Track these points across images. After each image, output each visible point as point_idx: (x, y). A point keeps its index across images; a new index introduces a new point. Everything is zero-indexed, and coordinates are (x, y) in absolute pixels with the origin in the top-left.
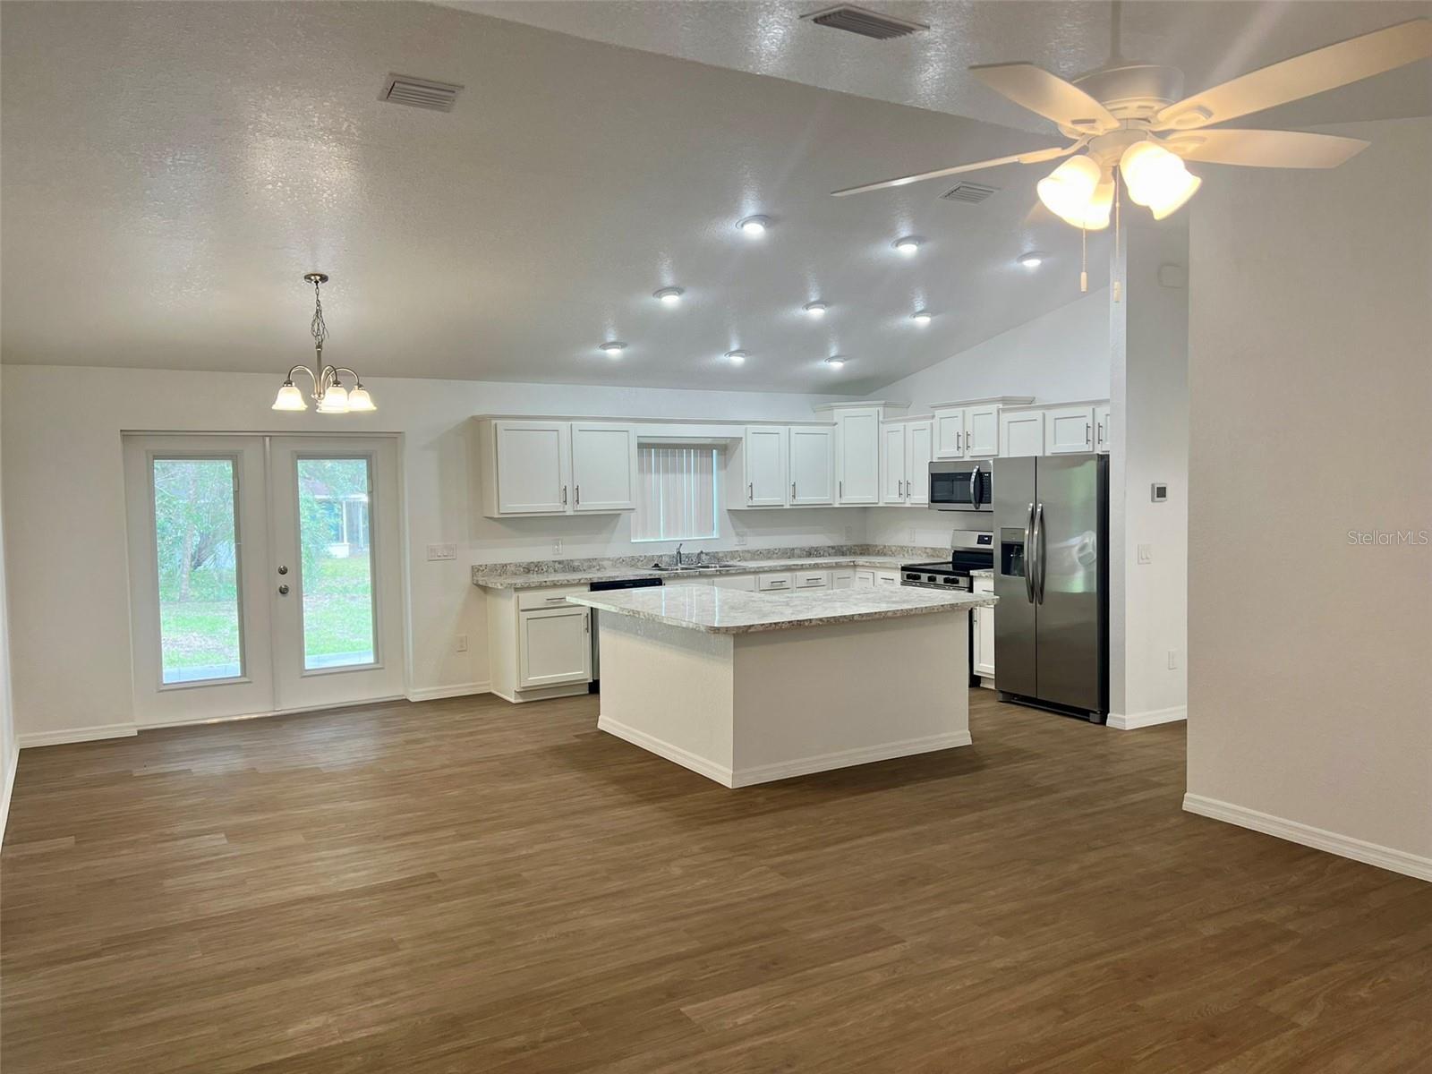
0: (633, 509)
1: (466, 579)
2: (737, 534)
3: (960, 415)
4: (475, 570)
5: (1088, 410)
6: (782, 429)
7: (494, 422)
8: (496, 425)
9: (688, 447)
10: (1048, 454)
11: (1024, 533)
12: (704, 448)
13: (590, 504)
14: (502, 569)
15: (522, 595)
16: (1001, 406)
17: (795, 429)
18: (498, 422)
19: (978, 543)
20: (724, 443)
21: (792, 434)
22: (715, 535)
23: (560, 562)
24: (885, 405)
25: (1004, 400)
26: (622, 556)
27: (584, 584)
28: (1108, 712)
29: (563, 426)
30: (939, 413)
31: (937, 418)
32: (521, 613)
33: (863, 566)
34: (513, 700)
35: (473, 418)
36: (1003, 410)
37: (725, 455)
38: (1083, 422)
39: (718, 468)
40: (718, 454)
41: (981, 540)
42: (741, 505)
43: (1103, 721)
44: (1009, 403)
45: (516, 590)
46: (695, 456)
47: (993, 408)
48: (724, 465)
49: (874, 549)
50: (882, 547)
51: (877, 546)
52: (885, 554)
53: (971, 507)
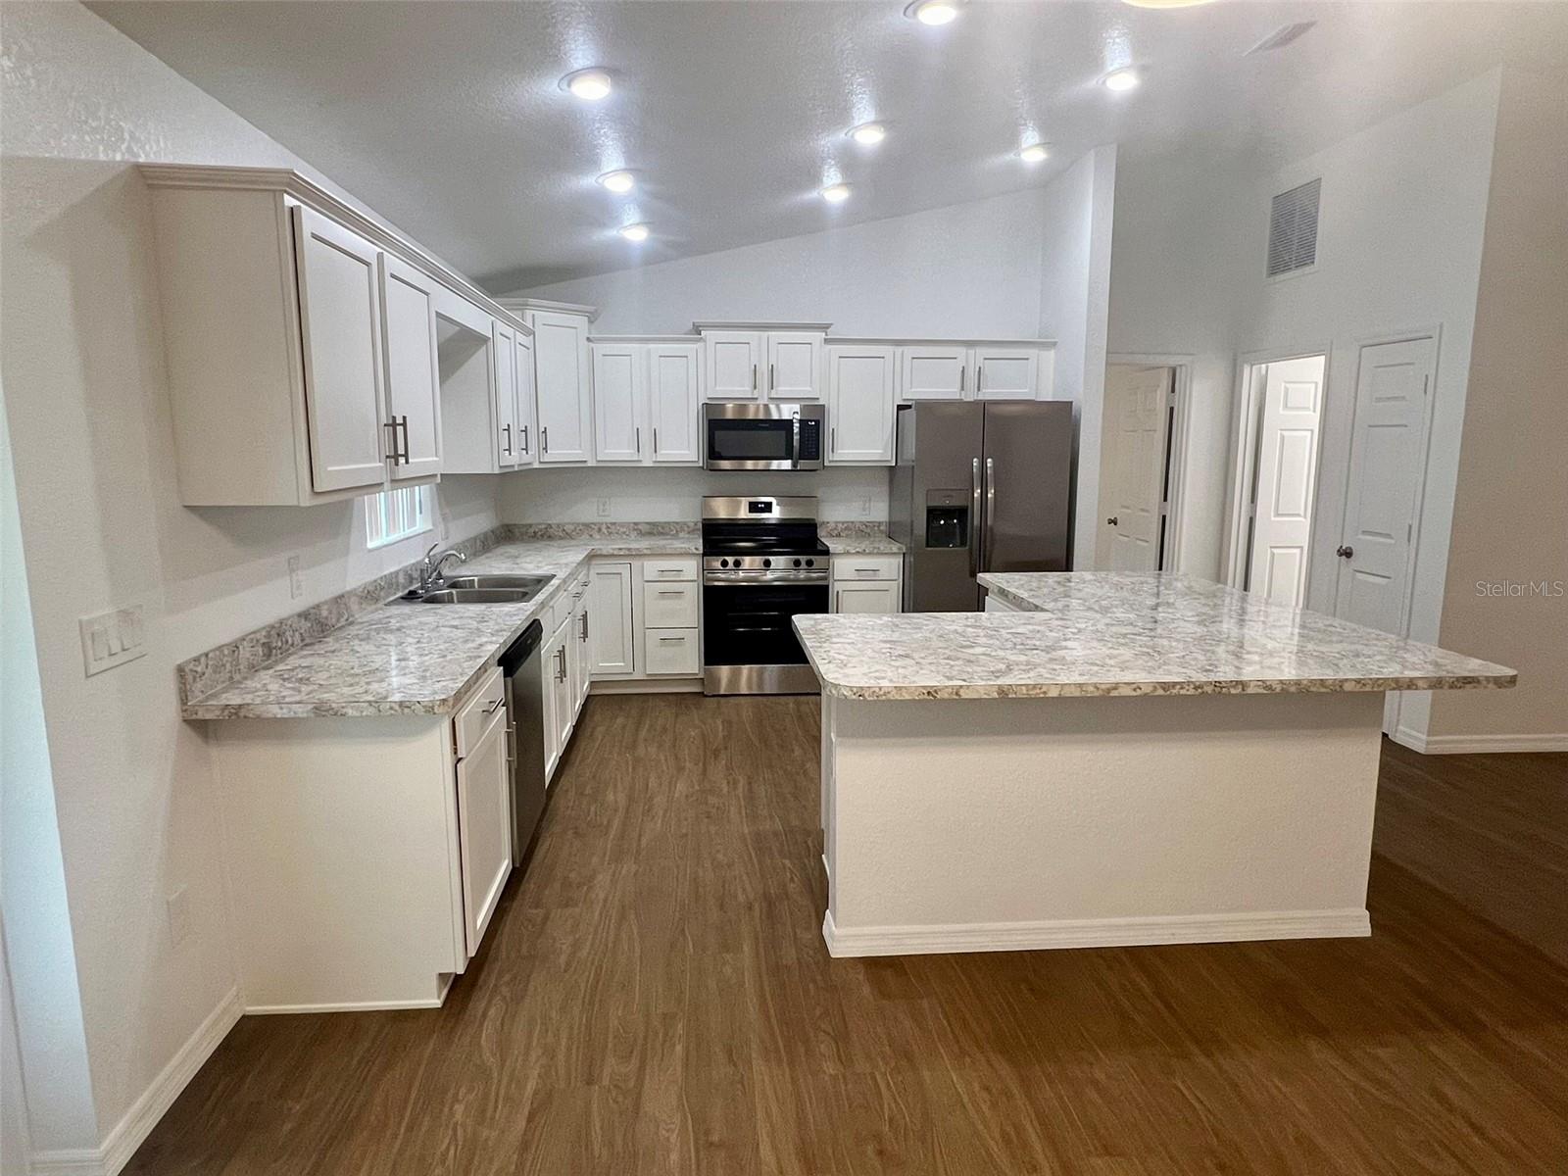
1: (168, 710)
4: (183, 678)
14: (232, 660)
19: (746, 512)
31: (710, 342)
32: (458, 765)
33: (613, 555)
35: (138, 168)
36: (826, 341)
41: (754, 507)
42: (485, 462)
49: (525, 529)
50: (543, 526)
51: (531, 526)
52: (550, 537)
53: (787, 464)
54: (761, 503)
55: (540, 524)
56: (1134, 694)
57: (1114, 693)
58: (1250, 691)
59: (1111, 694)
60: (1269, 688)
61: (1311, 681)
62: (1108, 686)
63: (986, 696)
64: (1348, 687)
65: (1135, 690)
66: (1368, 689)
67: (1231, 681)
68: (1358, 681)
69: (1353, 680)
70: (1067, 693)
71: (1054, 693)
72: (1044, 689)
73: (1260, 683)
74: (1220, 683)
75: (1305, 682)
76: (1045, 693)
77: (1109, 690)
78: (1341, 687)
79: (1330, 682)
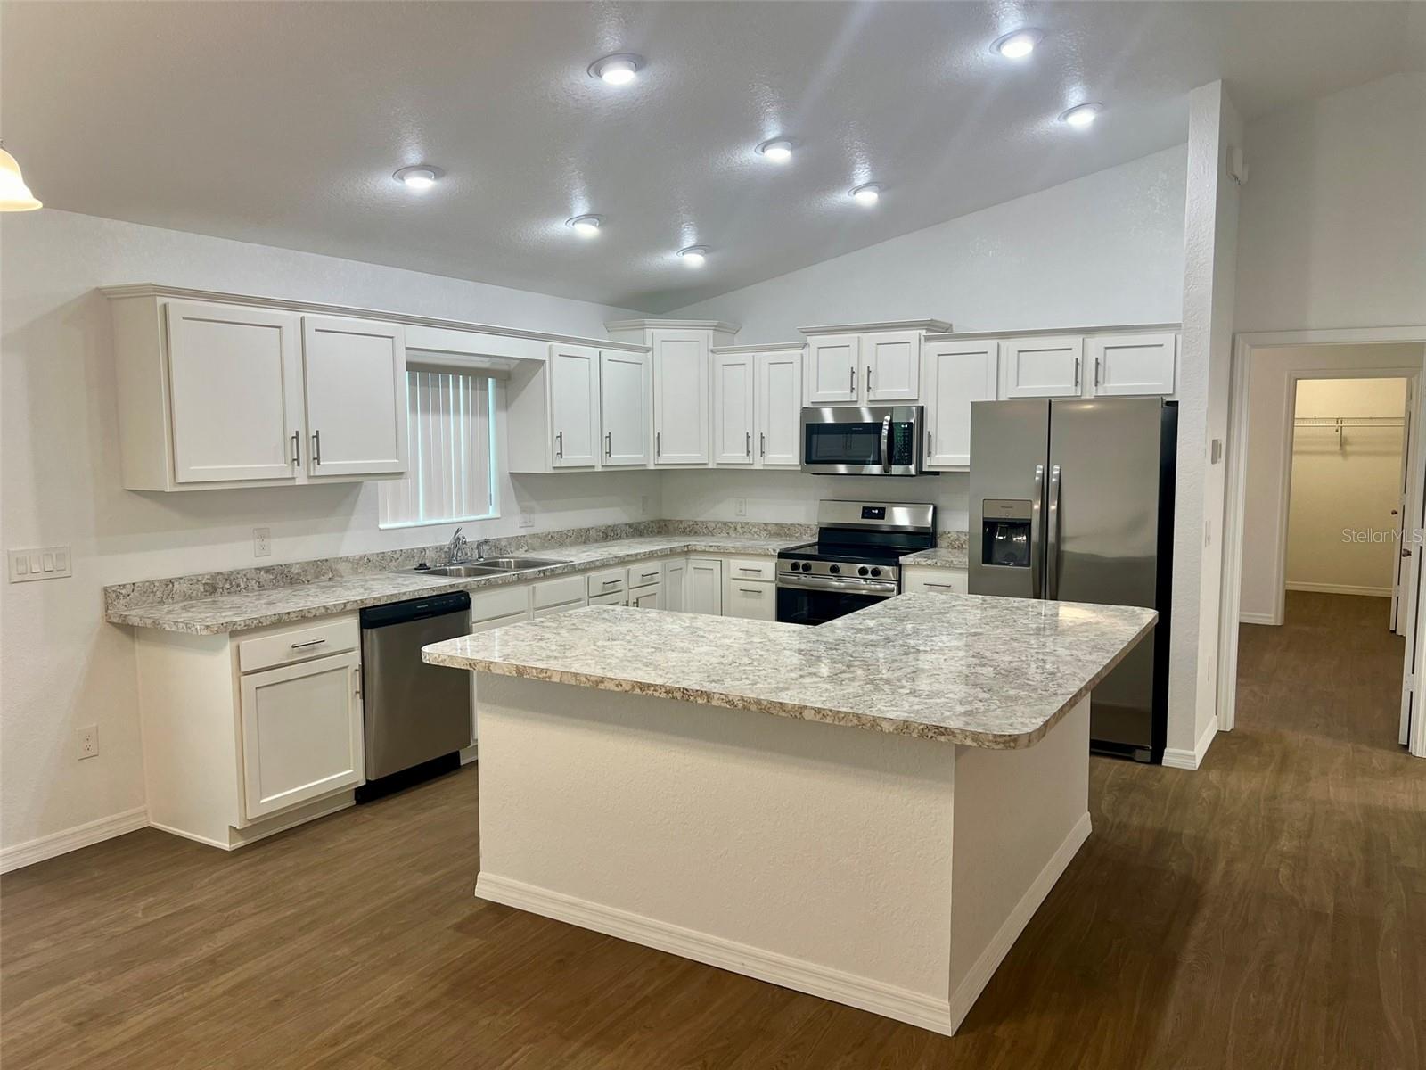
0: (402, 473)
1: (93, 612)
2: (524, 510)
3: (854, 346)
4: (111, 595)
5: (1075, 341)
6: (592, 352)
7: (160, 301)
8: (165, 306)
9: (456, 371)
10: (1003, 398)
11: (1032, 507)
12: (476, 375)
13: (334, 464)
14: (164, 591)
15: (246, 643)
16: (924, 333)
17: (608, 353)
18: (172, 302)
19: (863, 517)
20: (506, 368)
21: (605, 361)
22: (492, 512)
23: (268, 570)
24: (717, 329)
25: (930, 325)
26: (368, 552)
27: (351, 612)
28: (1165, 747)
29: (288, 318)
30: (813, 340)
31: (813, 348)
32: (242, 678)
33: (704, 552)
34: (226, 846)
35: (99, 291)
36: (928, 339)
37: (506, 387)
38: (1068, 360)
39: (498, 407)
40: (497, 386)
41: (867, 513)
42: (541, 464)
43: (1157, 757)
44: (937, 330)
45: (234, 634)
46: (466, 387)
47: (913, 335)
48: (505, 403)
49: (676, 525)
50: (691, 523)
51: (681, 521)
52: (696, 533)
53: (876, 469)
54: (875, 509)
55: (689, 521)
56: (616, 689)
57: (601, 687)
58: (714, 703)
59: (600, 687)
60: (731, 703)
61: (771, 702)
62: (596, 679)
63: (508, 674)
64: (808, 715)
65: (617, 686)
66: (828, 720)
67: (697, 691)
68: (818, 711)
69: (812, 708)
70: (566, 680)
71: (556, 679)
72: (549, 674)
73: (723, 697)
74: (687, 690)
75: (765, 703)
76: (550, 677)
77: (597, 683)
78: (801, 714)
79: (790, 707)
